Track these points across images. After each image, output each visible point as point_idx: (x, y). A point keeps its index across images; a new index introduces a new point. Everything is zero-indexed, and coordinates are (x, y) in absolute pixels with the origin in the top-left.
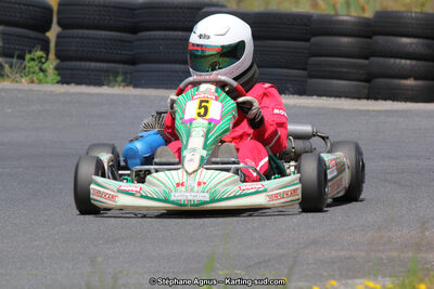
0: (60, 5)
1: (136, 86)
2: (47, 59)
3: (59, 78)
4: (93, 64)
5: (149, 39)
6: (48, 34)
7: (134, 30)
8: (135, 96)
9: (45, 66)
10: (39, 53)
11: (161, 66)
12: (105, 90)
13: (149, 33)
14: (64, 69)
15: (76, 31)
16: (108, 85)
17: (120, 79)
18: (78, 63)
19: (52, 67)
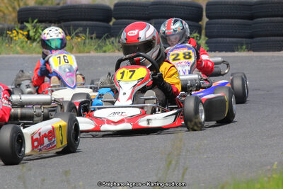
0: (207, 5)
1: (254, 51)
2: (200, 38)
3: (208, 48)
4: (228, 39)
5: (261, 23)
6: (200, 23)
7: (251, 18)
8: (256, 57)
9: (199, 42)
10: (196, 35)
11: (269, 38)
12: (236, 54)
13: (261, 19)
14: (210, 43)
15: (217, 21)
16: (238, 51)
17: (244, 47)
18: (219, 39)
19: (204, 42)
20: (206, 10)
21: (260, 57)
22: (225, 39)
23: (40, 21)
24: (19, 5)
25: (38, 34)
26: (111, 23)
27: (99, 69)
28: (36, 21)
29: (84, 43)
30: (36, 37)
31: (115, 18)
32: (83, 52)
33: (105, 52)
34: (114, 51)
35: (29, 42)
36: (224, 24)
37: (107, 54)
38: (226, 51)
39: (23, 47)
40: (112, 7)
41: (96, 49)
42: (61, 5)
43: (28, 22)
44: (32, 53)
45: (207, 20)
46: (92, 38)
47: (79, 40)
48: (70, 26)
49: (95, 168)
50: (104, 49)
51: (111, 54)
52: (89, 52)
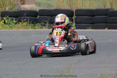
20: (75, 13)
21: (96, 31)
22: (82, 24)
23: (9, 17)
24: (2, 10)
25: (9, 22)
26: (38, 18)
27: (33, 36)
28: (8, 16)
29: (27, 25)
30: (8, 23)
31: (39, 16)
32: (26, 29)
33: (35, 29)
34: (39, 29)
35: (5, 25)
36: (82, 18)
37: (36, 30)
38: (83, 29)
39: (3, 27)
40: (38, 11)
41: (31, 28)
42: (19, 10)
43: (5, 17)
44: (6, 29)
45: (76, 16)
46: (30, 23)
47: (25, 24)
48: (21, 18)
49: (29, 76)
50: (35, 27)
51: (37, 30)
52: (29, 29)
